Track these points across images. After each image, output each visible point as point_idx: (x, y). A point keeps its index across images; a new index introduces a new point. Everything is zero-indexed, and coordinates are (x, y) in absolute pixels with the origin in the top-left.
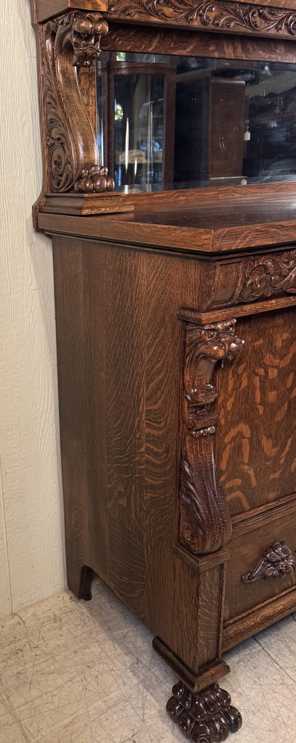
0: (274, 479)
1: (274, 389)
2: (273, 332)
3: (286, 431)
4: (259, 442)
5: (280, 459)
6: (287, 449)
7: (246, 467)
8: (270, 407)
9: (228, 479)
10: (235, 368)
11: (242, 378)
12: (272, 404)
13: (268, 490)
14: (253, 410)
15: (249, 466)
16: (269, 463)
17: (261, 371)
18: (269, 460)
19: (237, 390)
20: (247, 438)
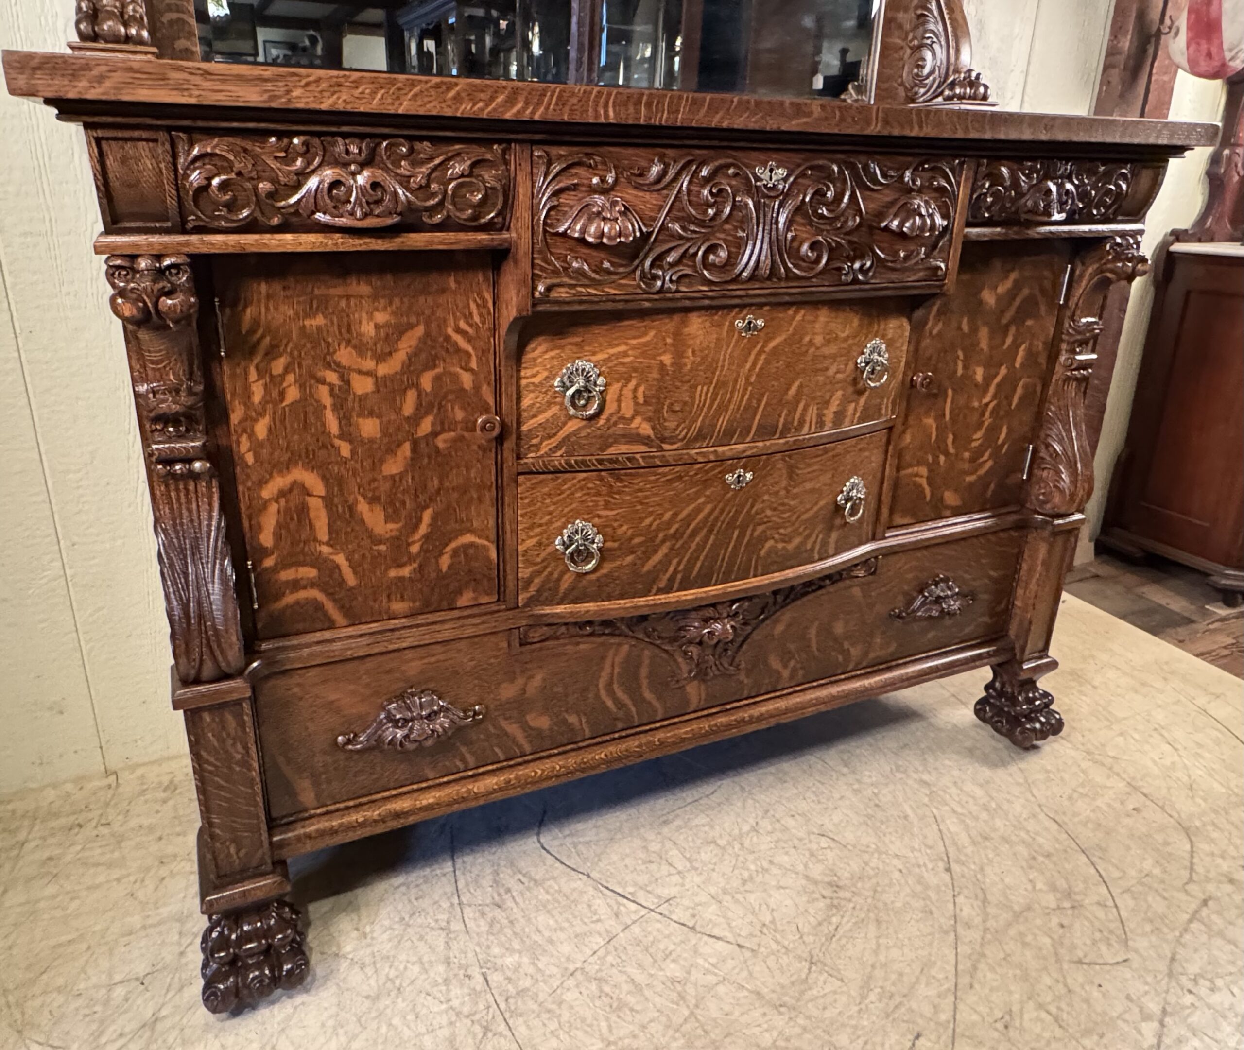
0: (401, 579)
1: (371, 414)
2: (348, 305)
3: (416, 496)
4: (352, 509)
5: (409, 545)
6: (423, 529)
7: (325, 549)
8: (367, 446)
9: (283, 564)
10: (262, 361)
11: (285, 385)
12: (372, 441)
13: (389, 596)
14: (324, 446)
15: (332, 546)
16: (383, 548)
17: (332, 377)
18: (380, 542)
19: (275, 404)
20: (319, 497)
